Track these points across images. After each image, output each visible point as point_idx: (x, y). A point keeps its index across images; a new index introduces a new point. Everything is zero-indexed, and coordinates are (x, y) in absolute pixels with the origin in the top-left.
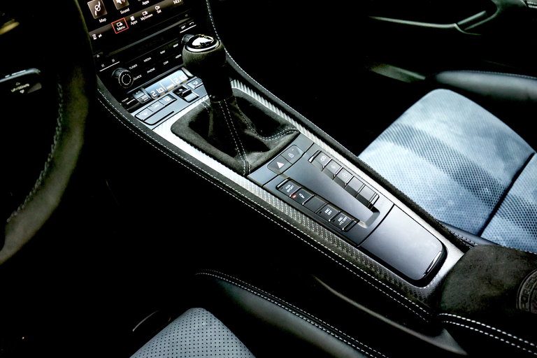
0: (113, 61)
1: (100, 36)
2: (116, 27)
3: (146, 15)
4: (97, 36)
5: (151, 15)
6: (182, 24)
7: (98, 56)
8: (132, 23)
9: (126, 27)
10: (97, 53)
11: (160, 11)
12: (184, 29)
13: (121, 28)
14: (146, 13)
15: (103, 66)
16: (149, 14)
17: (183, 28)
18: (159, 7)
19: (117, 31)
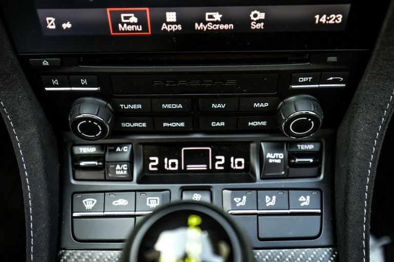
0: (84, 82)
1: (67, 25)
2: (116, 21)
3: (217, 22)
4: (58, 23)
5: (231, 26)
6: (305, 73)
7: (45, 63)
8: (164, 26)
9: (145, 29)
10: (45, 57)
11: (260, 26)
12: (307, 83)
13: (130, 28)
14: (217, 17)
15: (55, 82)
16: (223, 21)
17: (304, 79)
18: (262, 16)
19: (116, 29)
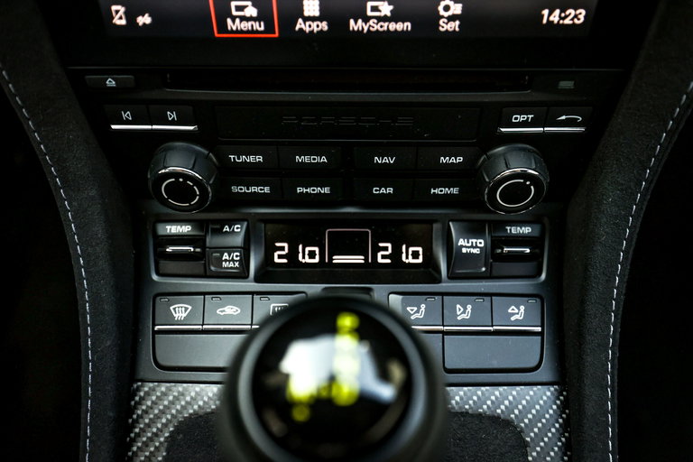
0: (172, 116)
1: (144, 20)
3: (385, 19)
4: (131, 16)
5: (407, 26)
6: (522, 107)
7: (111, 83)
8: (300, 24)
9: (269, 28)
10: (110, 73)
11: (455, 25)
12: (525, 124)
13: (246, 26)
14: (386, 9)
15: (127, 115)
16: (394, 18)
17: (522, 118)
18: (457, 9)
19: (223, 27)
